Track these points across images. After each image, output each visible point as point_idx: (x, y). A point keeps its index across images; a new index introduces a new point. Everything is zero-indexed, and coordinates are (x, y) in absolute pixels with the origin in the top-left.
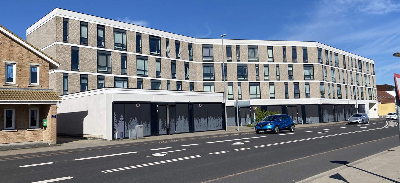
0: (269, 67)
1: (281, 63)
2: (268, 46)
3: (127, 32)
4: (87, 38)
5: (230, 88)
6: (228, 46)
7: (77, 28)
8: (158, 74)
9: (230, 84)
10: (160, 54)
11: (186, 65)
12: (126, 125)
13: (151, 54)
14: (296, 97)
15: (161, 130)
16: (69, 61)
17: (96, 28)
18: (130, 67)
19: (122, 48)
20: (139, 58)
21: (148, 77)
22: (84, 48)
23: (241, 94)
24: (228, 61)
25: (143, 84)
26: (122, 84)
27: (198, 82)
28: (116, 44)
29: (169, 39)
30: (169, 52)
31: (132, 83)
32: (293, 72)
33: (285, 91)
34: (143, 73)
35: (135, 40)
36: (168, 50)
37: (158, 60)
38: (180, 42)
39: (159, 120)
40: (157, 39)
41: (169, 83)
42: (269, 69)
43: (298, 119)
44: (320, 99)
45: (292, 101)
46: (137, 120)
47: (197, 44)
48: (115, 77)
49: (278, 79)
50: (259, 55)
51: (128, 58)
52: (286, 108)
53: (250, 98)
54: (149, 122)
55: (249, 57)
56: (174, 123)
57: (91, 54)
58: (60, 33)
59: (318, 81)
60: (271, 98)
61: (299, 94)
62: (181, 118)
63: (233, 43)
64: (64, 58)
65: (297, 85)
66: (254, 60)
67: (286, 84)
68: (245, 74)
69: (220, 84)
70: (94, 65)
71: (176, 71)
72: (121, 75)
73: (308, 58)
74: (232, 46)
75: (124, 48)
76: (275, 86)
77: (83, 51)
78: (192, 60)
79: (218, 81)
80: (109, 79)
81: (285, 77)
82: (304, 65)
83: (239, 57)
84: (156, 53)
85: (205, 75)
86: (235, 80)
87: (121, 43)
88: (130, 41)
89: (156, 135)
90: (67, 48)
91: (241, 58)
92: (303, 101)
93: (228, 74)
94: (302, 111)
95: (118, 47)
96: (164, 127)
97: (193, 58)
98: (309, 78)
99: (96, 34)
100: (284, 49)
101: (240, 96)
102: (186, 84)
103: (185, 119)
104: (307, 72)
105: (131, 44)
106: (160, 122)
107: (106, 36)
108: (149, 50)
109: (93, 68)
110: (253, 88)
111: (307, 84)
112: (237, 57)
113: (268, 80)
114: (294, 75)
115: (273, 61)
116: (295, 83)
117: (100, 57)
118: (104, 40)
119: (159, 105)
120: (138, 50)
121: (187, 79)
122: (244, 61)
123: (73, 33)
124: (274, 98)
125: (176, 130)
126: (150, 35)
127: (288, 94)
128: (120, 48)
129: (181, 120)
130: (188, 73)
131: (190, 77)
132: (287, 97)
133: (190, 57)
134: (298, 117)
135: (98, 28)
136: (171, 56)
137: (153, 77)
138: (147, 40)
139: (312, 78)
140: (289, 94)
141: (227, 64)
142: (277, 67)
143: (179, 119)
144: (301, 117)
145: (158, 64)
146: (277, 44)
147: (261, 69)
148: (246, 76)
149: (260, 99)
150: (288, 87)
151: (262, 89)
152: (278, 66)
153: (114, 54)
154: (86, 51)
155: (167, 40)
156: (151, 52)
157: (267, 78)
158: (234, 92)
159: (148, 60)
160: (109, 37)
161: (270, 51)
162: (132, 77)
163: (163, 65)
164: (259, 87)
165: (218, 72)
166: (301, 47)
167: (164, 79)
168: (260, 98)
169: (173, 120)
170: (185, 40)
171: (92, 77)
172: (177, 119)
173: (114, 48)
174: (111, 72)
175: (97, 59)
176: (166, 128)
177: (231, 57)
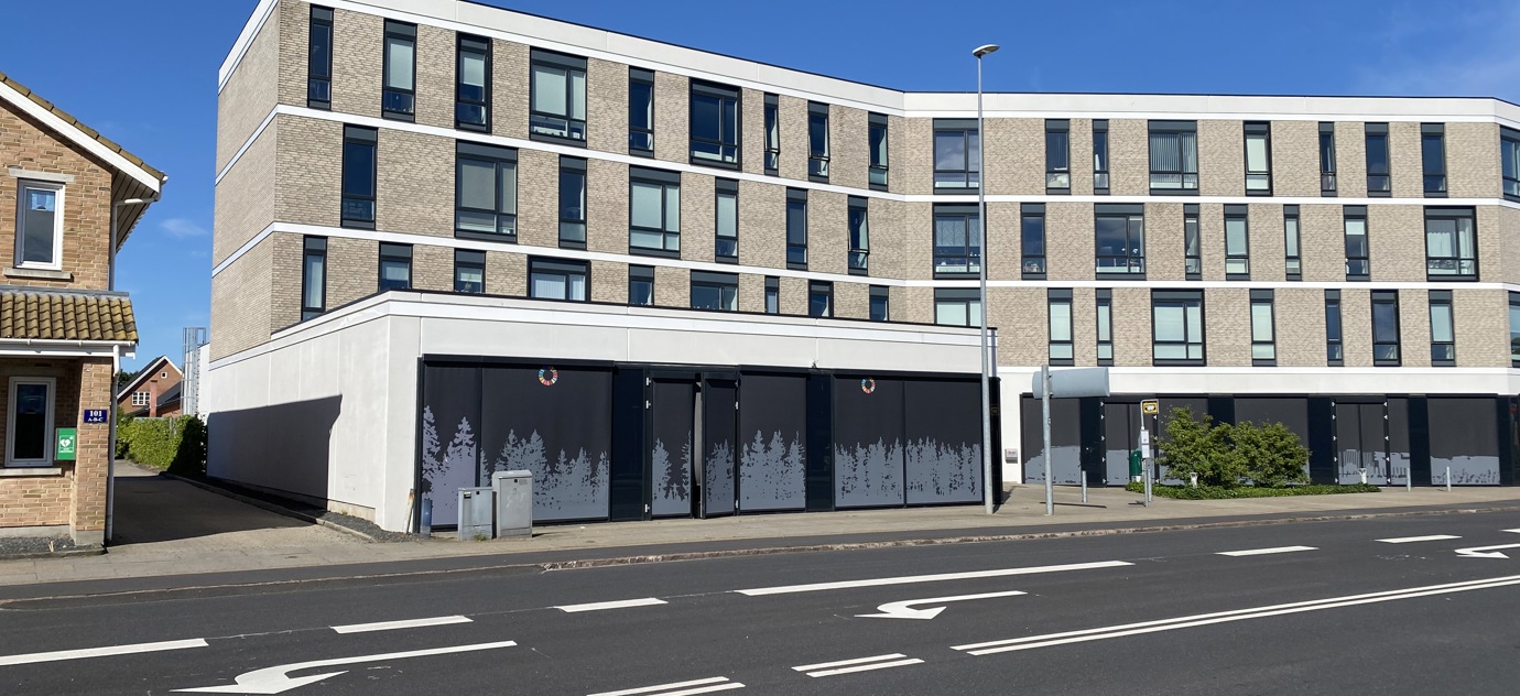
0: (1251, 217)
1: (1311, 200)
2: (1246, 123)
3: (590, 67)
4: (410, 88)
5: (1060, 311)
6: (1052, 126)
7: (371, 46)
8: (725, 248)
9: (1061, 296)
10: (735, 161)
11: (857, 211)
12: (482, 466)
13: (693, 161)
14: (1379, 361)
15: (664, 493)
16: (332, 188)
17: (454, 49)
18: (597, 216)
19: (565, 134)
20: (638, 177)
21: (679, 259)
22: (396, 130)
23: (1110, 342)
24: (1050, 191)
25: (656, 288)
26: (562, 285)
27: (909, 283)
28: (537, 117)
29: (777, 95)
30: (778, 154)
31: (607, 282)
32: (1371, 240)
33: (1324, 330)
34: (656, 242)
35: (627, 99)
36: (775, 145)
37: (726, 189)
38: (831, 109)
39: (653, 447)
40: (726, 97)
41: (772, 286)
42: (1251, 225)
43: (1388, 464)
44: (1505, 370)
45: (1360, 378)
46: (541, 442)
47: (910, 119)
48: (531, 258)
49: (1294, 276)
50: (1201, 163)
51: (589, 177)
52: (1330, 411)
53: (1154, 360)
54: (602, 456)
55: (1151, 172)
56: (731, 466)
57: (429, 159)
58: (294, 68)
59: (1499, 286)
60: (1257, 362)
61: (1398, 343)
62: (767, 441)
63: (1079, 108)
64: (309, 172)
65: (1386, 302)
66: (1179, 186)
67: (1333, 300)
68: (1135, 251)
69: (1011, 296)
70: (438, 207)
71: (809, 235)
72: (560, 247)
73: (1450, 178)
74: (1072, 122)
75: (576, 135)
76: (1277, 309)
77: (394, 144)
78: (883, 187)
79: (1003, 280)
80: (506, 267)
81: (1328, 265)
82: (1426, 207)
83: (1107, 172)
84: (718, 157)
85: (940, 255)
86: (1081, 279)
87: (564, 113)
88: (603, 104)
89: (638, 515)
90: (322, 133)
91: (1112, 175)
92: (1415, 378)
93: (1049, 250)
94: (1412, 425)
95: (550, 131)
96: (680, 483)
97: (891, 178)
98: (1453, 272)
99: (453, 73)
100: (1326, 135)
101: (1105, 352)
102: (851, 290)
103: (788, 448)
104: (1441, 244)
105: (608, 116)
106: (660, 459)
107: (496, 81)
108: (687, 142)
109: (435, 215)
110: (1169, 319)
111: (1440, 299)
112: (1095, 172)
113: (1245, 277)
114: (1372, 256)
115: (1270, 192)
116: (1378, 296)
117: (469, 170)
118: (486, 100)
119: (655, 380)
120: (639, 140)
121: (856, 268)
122: (1130, 190)
123: (351, 71)
124: (1271, 363)
125: (737, 496)
126: (693, 81)
127: (1340, 343)
128: (557, 132)
129: (767, 449)
130: (863, 245)
131: (873, 262)
132: (1334, 359)
133: (877, 177)
134: (1388, 455)
135: (459, 48)
136: (787, 171)
137: (702, 260)
138: (680, 102)
139: (1465, 272)
140: (1345, 343)
141: (1048, 207)
142: (1287, 217)
143: (758, 446)
144: (1407, 455)
145: (727, 203)
146: (1296, 113)
147: (1211, 225)
148: (1139, 259)
149: (1204, 365)
150: (1344, 313)
151: (1215, 320)
152: (1292, 213)
153: (528, 158)
154: (407, 144)
155: (771, 100)
156: (698, 154)
157: (1239, 268)
158: (1076, 333)
159: (683, 186)
160: (508, 87)
161: (1256, 146)
162: (609, 258)
163: (749, 208)
164: (1198, 309)
165: (1003, 238)
166: (1411, 125)
167: (750, 270)
168: (1203, 362)
169: (723, 453)
170: (852, 98)
171: (432, 254)
172: (746, 448)
173: (531, 133)
174: (516, 236)
175: (452, 180)
176: (688, 488)
177: (1068, 172)
